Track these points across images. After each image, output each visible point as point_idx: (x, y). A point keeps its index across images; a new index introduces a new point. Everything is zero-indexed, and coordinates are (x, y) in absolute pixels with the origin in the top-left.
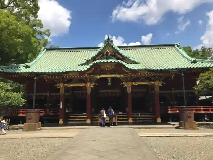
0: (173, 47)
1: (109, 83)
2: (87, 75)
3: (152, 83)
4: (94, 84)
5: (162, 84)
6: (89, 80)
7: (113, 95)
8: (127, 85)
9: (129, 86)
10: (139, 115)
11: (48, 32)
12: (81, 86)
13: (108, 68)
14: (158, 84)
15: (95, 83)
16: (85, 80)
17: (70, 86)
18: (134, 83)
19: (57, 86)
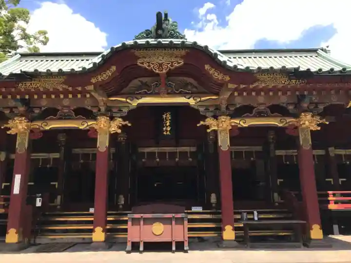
0: (314, 55)
1: (165, 129)
2: (95, 88)
3: (291, 120)
4: (119, 121)
5: (318, 125)
6: (103, 109)
7: (177, 159)
8: (218, 125)
9: (225, 130)
10: (253, 213)
11: (43, 36)
12: (81, 127)
13: (161, 65)
14: (309, 122)
15: (124, 120)
16: (95, 111)
17: (47, 128)
18: (238, 122)
19: (9, 129)
